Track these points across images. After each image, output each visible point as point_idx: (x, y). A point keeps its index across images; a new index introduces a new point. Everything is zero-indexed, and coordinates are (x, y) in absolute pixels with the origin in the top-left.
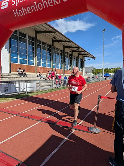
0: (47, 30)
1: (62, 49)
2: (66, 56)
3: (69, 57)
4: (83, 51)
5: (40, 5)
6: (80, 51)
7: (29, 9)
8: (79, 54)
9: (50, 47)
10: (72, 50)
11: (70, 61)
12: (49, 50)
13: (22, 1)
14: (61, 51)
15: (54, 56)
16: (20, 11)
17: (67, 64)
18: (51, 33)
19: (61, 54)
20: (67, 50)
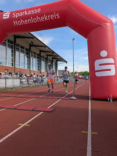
0: (26, 36)
1: (39, 53)
2: (42, 60)
3: (44, 61)
4: (57, 55)
5: (35, 19)
6: (54, 55)
7: (26, 21)
8: (53, 58)
9: (28, 51)
10: (47, 55)
11: (46, 64)
12: (27, 54)
13: (21, 15)
14: (38, 55)
15: (31, 59)
16: (19, 22)
17: (43, 66)
18: (29, 39)
19: (38, 58)
20: (43, 54)
